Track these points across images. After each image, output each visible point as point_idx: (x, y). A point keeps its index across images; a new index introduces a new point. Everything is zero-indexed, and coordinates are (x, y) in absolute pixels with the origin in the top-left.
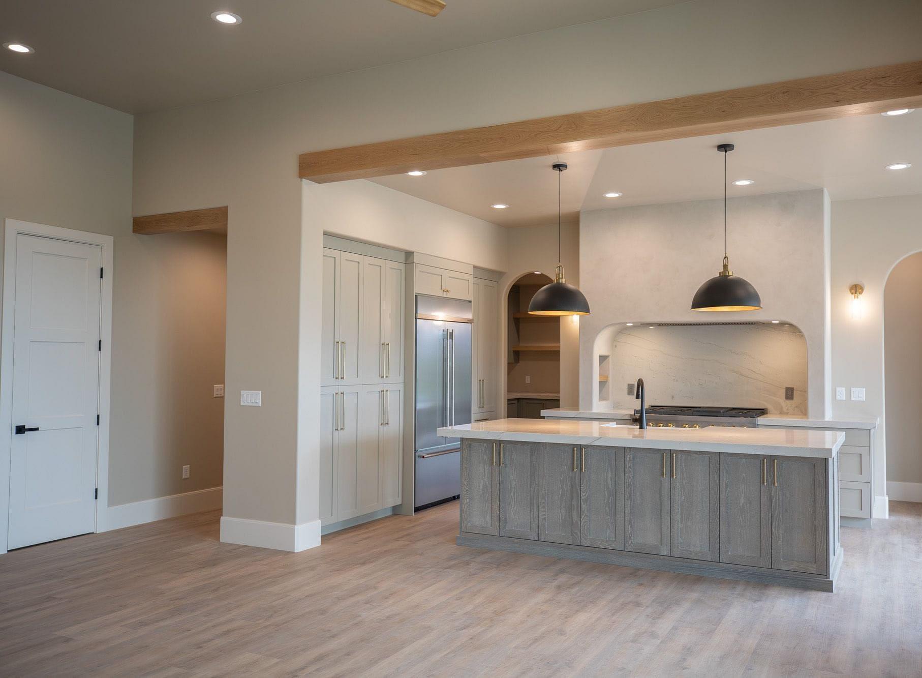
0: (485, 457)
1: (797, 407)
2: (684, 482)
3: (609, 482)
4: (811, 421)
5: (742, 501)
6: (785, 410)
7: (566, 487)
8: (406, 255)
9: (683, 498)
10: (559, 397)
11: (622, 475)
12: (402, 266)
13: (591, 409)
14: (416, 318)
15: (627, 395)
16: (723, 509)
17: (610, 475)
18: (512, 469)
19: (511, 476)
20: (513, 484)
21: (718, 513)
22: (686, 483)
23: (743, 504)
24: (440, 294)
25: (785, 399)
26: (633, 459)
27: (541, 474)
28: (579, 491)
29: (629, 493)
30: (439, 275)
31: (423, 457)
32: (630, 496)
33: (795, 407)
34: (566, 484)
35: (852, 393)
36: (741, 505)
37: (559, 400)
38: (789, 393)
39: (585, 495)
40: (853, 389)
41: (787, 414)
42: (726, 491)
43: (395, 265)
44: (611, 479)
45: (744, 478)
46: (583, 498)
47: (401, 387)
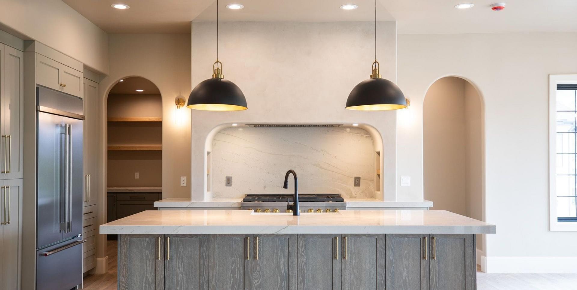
0: (147, 252)
1: (362, 192)
2: (353, 262)
3: (282, 267)
4: (386, 203)
5: (405, 275)
6: (354, 194)
7: (237, 275)
8: (24, 43)
9: (353, 276)
10: (161, 190)
11: (295, 260)
12: (21, 54)
13: (203, 199)
14: (37, 111)
15: (225, 186)
16: (388, 283)
17: (282, 261)
18: (179, 264)
19: (178, 270)
20: (180, 277)
21: (385, 287)
22: (355, 263)
23: (405, 278)
24: (57, 87)
25: (354, 186)
26: (306, 244)
27: (211, 265)
28: (251, 278)
29: (302, 276)
30: (55, 68)
31: (46, 255)
32: (303, 278)
33: (361, 193)
34: (237, 273)
35: (402, 180)
36: (404, 278)
37: (161, 193)
38: (357, 182)
39: (258, 282)
40: (402, 177)
41: (356, 197)
42: (391, 267)
43: (14, 52)
44: (284, 264)
45: (406, 255)
46: (256, 285)
47: (20, 183)
